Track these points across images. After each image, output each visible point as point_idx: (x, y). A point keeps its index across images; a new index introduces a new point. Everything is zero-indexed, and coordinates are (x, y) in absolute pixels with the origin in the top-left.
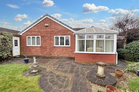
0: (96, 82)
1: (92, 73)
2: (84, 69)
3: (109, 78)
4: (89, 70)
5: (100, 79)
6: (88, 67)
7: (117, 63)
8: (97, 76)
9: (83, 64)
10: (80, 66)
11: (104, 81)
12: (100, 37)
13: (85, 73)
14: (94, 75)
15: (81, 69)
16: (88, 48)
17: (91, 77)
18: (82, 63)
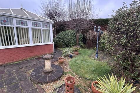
0: (47, 81)
1: (36, 71)
2: (21, 70)
3: (56, 69)
4: (30, 68)
5: (49, 74)
6: (27, 65)
7: (54, 52)
8: (45, 73)
9: (17, 64)
10: (12, 69)
11: (54, 74)
12: (36, 25)
13: (26, 76)
14: (41, 73)
15: (17, 73)
16: (21, 38)
17: (38, 78)
18: (15, 63)
